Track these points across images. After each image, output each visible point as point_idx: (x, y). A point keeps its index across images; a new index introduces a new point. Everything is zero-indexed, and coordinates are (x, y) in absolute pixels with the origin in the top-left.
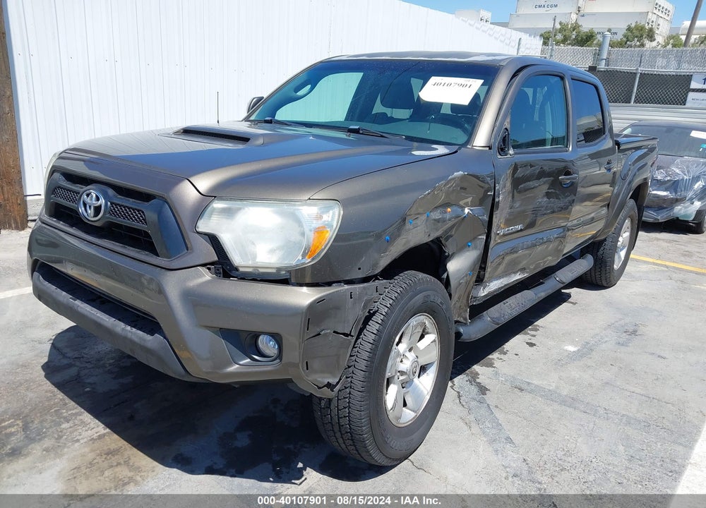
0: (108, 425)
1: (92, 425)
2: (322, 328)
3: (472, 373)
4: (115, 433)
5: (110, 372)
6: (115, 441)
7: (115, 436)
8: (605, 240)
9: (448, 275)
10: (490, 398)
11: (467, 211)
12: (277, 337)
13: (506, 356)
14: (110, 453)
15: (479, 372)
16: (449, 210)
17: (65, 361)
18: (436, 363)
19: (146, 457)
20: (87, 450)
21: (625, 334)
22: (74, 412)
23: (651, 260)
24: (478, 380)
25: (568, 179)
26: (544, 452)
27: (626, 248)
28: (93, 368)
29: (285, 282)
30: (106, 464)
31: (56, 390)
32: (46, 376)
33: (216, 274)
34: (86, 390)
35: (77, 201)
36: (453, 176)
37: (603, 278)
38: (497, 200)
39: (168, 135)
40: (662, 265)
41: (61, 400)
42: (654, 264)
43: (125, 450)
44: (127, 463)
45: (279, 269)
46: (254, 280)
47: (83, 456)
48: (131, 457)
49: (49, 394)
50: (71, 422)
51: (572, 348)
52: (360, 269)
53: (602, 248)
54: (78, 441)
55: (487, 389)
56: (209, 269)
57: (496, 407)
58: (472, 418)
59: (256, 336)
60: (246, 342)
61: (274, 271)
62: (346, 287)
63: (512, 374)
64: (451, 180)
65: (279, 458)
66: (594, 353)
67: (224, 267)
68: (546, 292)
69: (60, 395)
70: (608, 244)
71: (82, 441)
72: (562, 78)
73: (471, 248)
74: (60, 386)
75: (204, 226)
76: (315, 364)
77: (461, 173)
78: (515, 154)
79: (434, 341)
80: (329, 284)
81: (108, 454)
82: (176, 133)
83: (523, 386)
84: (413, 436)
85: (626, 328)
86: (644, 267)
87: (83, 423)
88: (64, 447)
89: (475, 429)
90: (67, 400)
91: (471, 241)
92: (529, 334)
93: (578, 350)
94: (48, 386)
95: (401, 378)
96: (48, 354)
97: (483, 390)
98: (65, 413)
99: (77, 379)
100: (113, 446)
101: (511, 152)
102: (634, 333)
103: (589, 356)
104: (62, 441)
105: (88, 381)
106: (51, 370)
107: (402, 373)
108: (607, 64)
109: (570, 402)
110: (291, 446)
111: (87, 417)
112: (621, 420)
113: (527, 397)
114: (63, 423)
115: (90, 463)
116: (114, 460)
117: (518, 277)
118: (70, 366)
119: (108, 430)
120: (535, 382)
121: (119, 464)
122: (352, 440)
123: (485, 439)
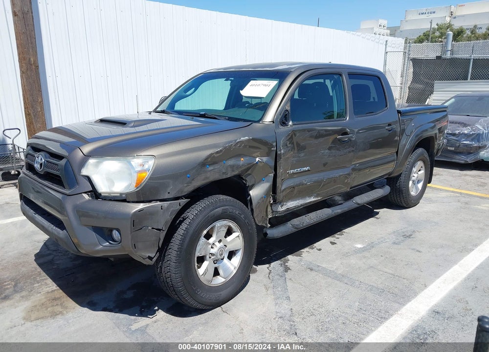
0: (58, 285)
1: (50, 285)
2: (143, 226)
3: (285, 260)
4: (61, 289)
5: (71, 258)
6: (61, 293)
7: (61, 291)
8: (400, 175)
9: (251, 198)
10: (289, 275)
11: (257, 159)
12: (118, 230)
13: (312, 250)
14: (55, 299)
15: (290, 260)
16: (242, 159)
17: (48, 252)
18: (241, 250)
19: (73, 302)
20: (43, 297)
21: (402, 237)
22: (43, 278)
23: (452, 189)
24: (286, 264)
25: (346, 138)
26: (306, 305)
27: (423, 181)
28: (62, 256)
29: (124, 201)
30: (50, 305)
31: (38, 267)
32: (35, 260)
33: (91, 197)
34: (54, 267)
35: (34, 161)
36: (240, 140)
37: (403, 201)
38: (279, 152)
39: (91, 124)
40: (457, 193)
41: (39, 272)
42: (453, 192)
43: (63, 298)
44: (61, 304)
45: (121, 194)
46: (110, 200)
47: (40, 300)
48: (65, 302)
49: (33, 269)
50: (40, 284)
51: (359, 246)
52: (169, 193)
53: (399, 182)
54: (40, 293)
55: (289, 269)
56: (88, 194)
57: (290, 279)
58: (272, 285)
59: (111, 230)
60: (105, 233)
61: (119, 195)
62: (159, 203)
63: (310, 261)
64: (238, 142)
65: (145, 304)
66: (373, 249)
67: (95, 194)
68: (342, 210)
69: (39, 269)
70: (402, 178)
71: (42, 293)
72: (341, 75)
73: (264, 181)
74: (40, 265)
75: (84, 172)
76: (139, 245)
77: (246, 138)
78: (294, 125)
79: (238, 236)
80: (150, 201)
81: (53, 300)
82: (96, 122)
83: (314, 268)
84: (222, 293)
85: (405, 233)
86: (444, 194)
87: (46, 284)
88: (32, 296)
89: (270, 291)
90: (42, 272)
91: (264, 178)
92: (335, 237)
93: (364, 247)
94: (35, 265)
95: (212, 257)
96: (40, 248)
97: (287, 269)
98: (38, 279)
99: (51, 262)
100: (58, 296)
101: (291, 123)
102: (409, 236)
103: (370, 251)
104: (32, 292)
105: (57, 262)
106: (38, 257)
107: (212, 254)
108: (452, 54)
109: (339, 278)
110: (155, 299)
111: (49, 281)
112: (366, 288)
113: (313, 273)
114: (35, 284)
115: (43, 304)
116: (55, 303)
117: (312, 199)
118: (50, 254)
119: (58, 288)
120: (324, 266)
121: (57, 305)
122: (174, 291)
123: (273, 297)
